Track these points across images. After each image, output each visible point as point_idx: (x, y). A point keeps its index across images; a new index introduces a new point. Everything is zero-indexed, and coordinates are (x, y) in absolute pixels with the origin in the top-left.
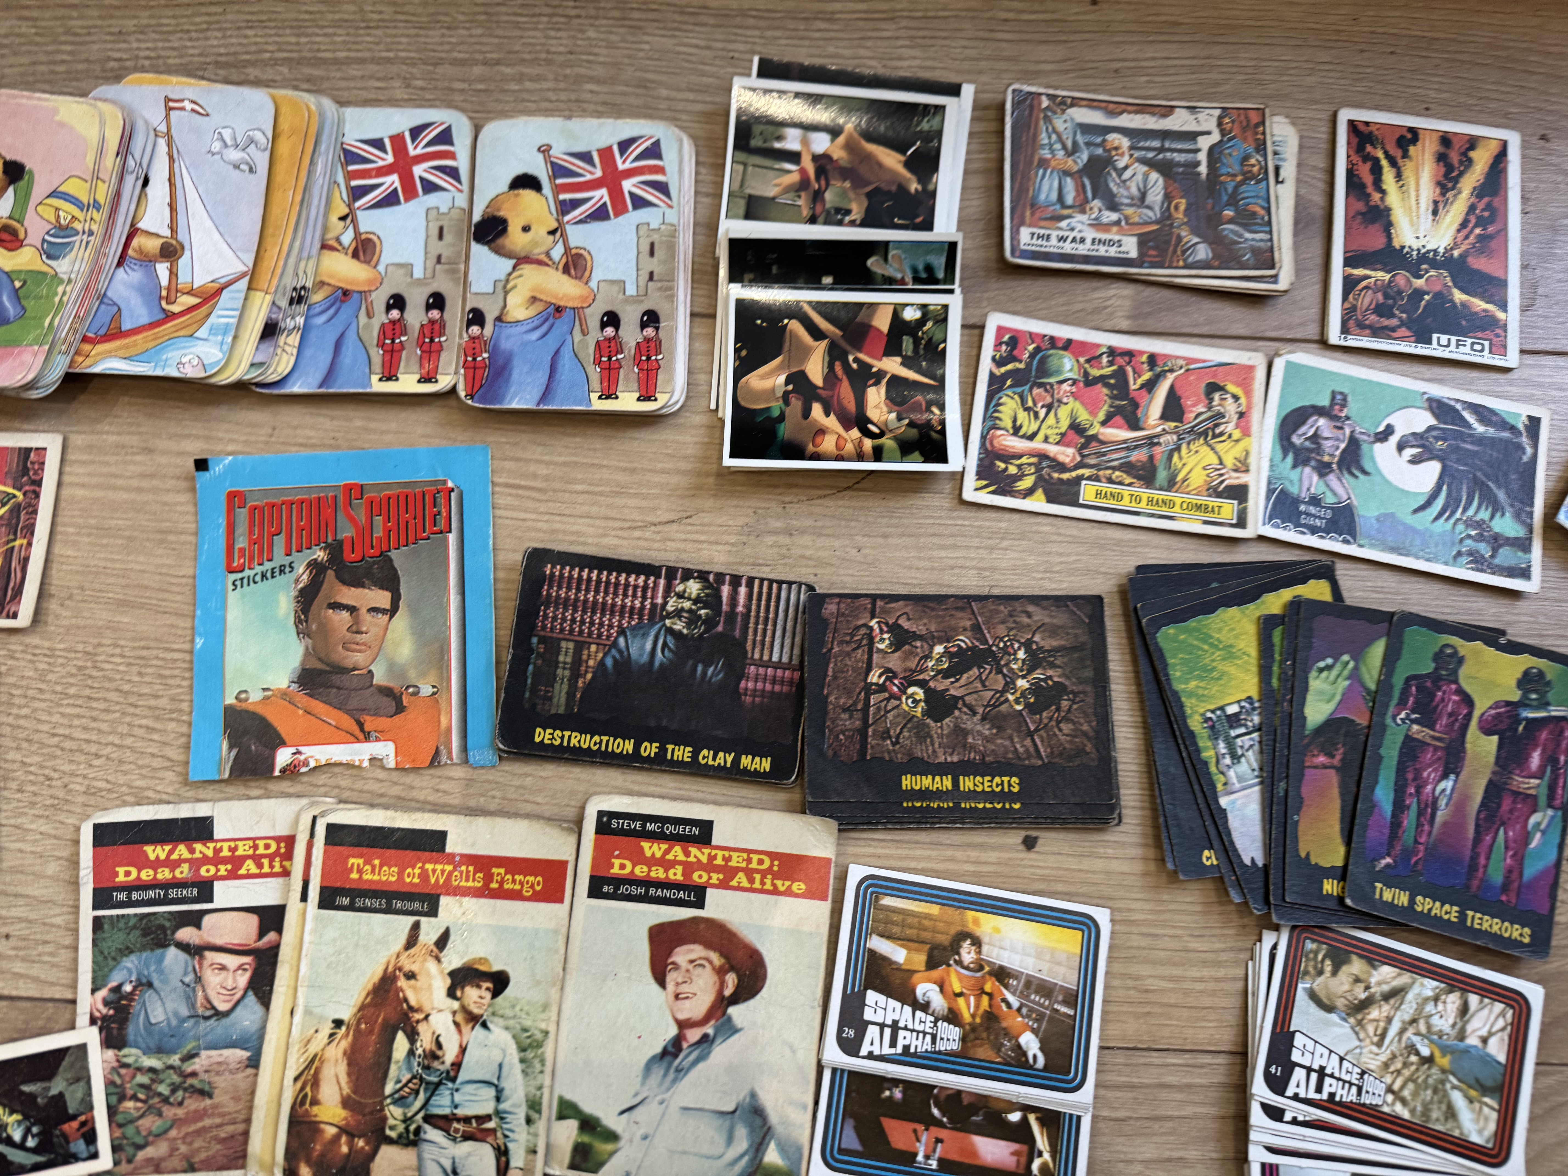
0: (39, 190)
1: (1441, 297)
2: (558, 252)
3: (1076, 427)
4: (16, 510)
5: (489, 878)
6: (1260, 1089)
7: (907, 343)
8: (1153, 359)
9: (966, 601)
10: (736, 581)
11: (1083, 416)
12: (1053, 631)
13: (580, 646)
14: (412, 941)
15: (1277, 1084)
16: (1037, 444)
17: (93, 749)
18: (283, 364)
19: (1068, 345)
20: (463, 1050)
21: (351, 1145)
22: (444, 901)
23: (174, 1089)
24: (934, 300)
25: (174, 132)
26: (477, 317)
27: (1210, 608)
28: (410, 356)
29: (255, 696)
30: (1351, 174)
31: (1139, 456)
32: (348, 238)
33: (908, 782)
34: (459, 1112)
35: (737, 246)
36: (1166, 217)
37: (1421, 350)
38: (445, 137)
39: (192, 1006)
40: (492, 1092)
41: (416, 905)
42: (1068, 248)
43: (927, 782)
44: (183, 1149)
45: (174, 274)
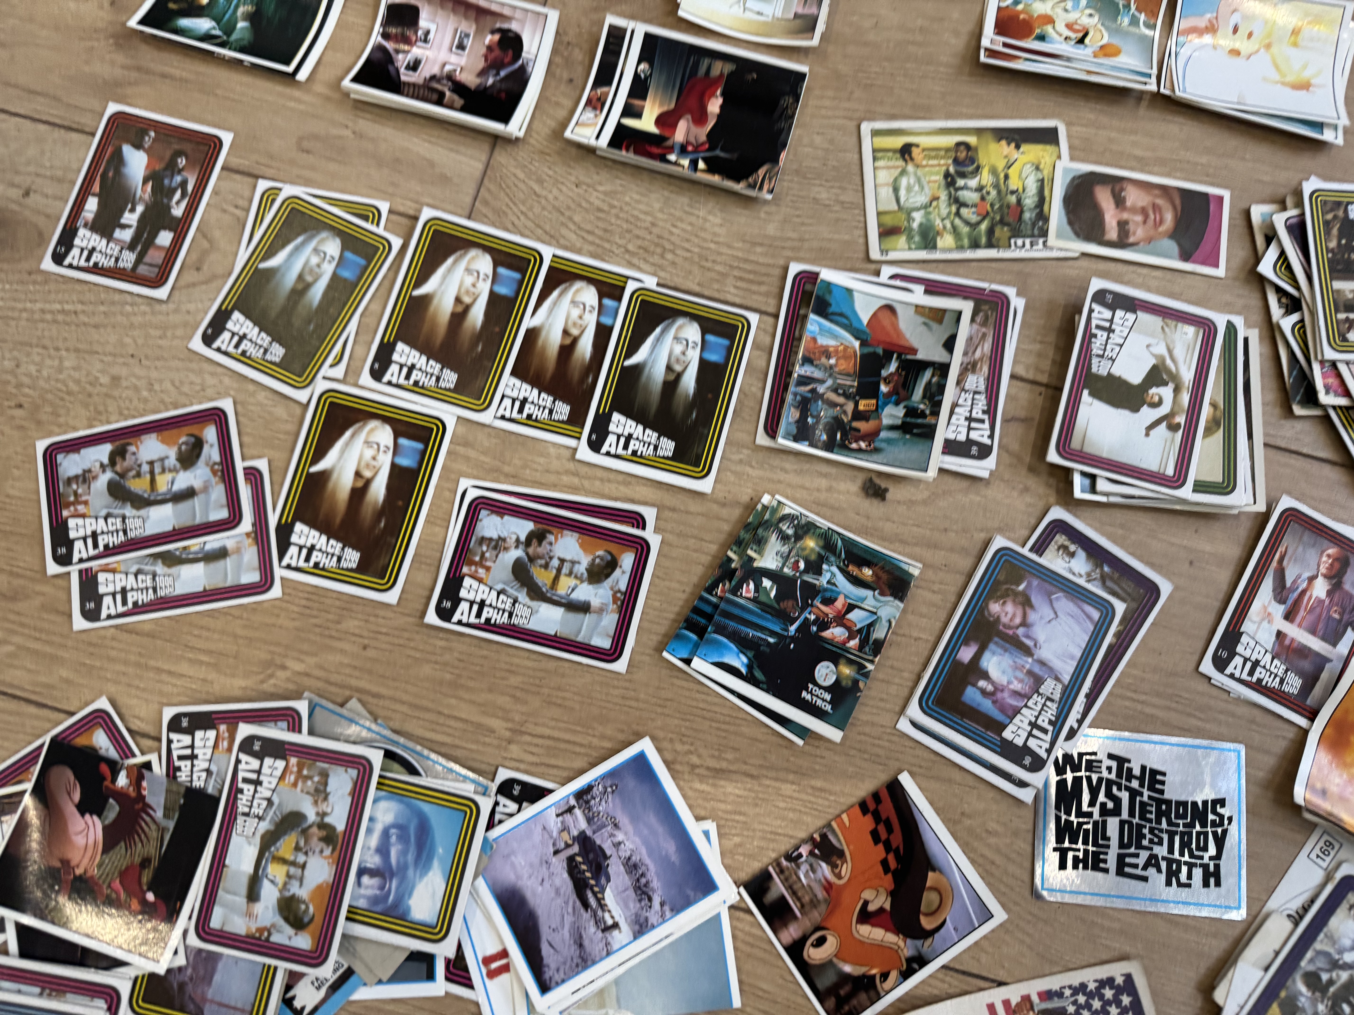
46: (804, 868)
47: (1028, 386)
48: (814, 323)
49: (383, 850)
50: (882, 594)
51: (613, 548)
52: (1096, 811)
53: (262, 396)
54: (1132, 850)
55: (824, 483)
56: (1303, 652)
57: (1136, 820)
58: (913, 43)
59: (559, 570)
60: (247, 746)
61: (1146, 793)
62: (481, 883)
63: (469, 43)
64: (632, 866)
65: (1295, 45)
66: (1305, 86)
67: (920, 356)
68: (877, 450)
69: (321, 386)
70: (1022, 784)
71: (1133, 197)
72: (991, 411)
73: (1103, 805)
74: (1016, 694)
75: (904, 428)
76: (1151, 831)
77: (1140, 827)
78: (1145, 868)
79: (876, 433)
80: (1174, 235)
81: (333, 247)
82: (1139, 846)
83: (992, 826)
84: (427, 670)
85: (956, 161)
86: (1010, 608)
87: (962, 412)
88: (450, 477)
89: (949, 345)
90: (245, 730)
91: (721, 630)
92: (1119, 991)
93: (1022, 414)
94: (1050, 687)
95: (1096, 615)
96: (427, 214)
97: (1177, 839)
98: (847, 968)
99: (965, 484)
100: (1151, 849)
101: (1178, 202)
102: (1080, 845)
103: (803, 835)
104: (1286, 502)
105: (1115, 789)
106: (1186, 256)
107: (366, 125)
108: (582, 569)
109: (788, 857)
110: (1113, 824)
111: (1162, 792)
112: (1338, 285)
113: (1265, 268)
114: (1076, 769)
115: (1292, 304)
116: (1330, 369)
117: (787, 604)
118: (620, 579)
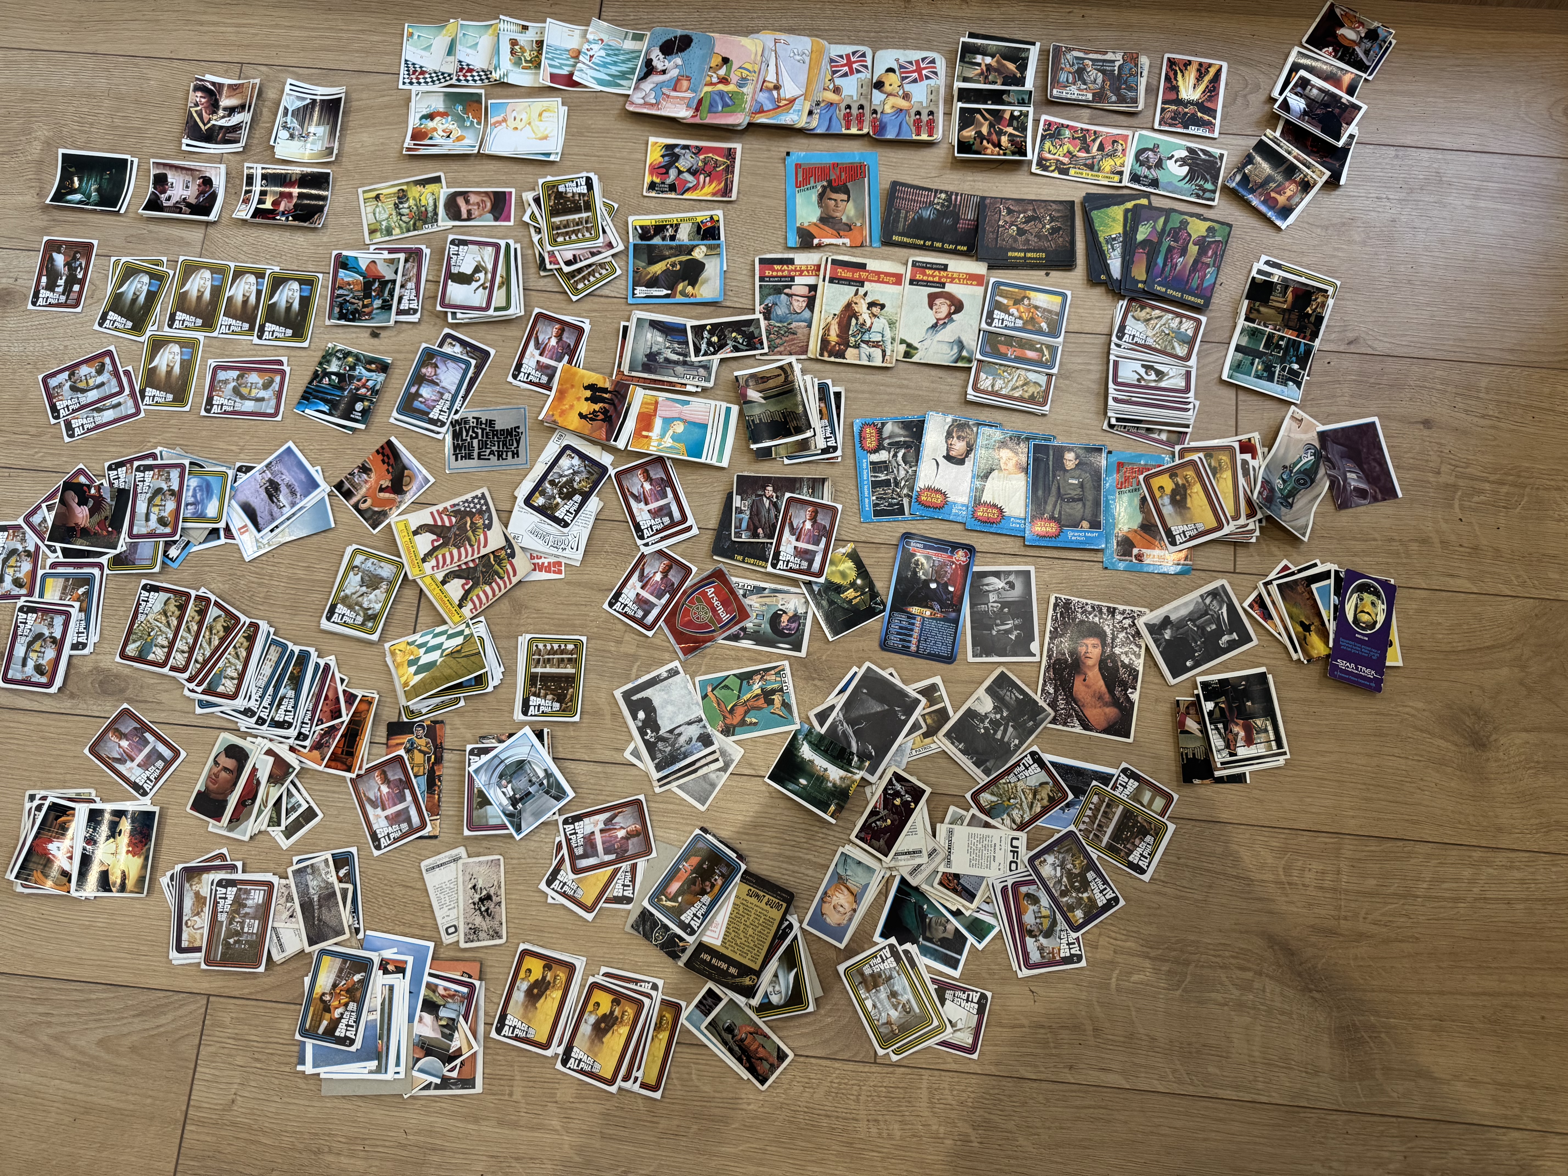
0: (734, 67)
1: (1194, 115)
2: (901, 93)
3: (1069, 152)
4: (728, 166)
5: (879, 277)
6: (1114, 338)
7: (1015, 123)
8: (1095, 132)
9: (1031, 202)
10: (957, 194)
11: (1072, 149)
12: (1058, 211)
13: (907, 212)
14: (856, 294)
15: (1120, 338)
16: (1056, 157)
17: (755, 238)
18: (814, 124)
19: (1067, 126)
20: (872, 323)
21: (839, 347)
22: (866, 283)
24: (1024, 109)
26: (875, 112)
27: (1108, 206)
28: (854, 123)
29: (806, 224)
30: (1166, 75)
31: (1089, 162)
32: (831, 87)
33: (1010, 254)
34: (871, 340)
35: (961, 90)
36: (1103, 87)
37: (1185, 131)
38: (863, 55)
39: (790, 310)
40: (881, 335)
41: (858, 284)
42: (1069, 96)
43: (1016, 254)
44: (787, 348)
45: (779, 94)
46: (357, 477)
47: (434, 284)
48: (343, 273)
49: (194, 496)
50: (379, 373)
52: (468, 438)
53: (125, 342)
54: (484, 450)
55: (353, 334)
56: (548, 367)
57: (484, 439)
58: (379, 151)
60: (138, 469)
61: (488, 429)
63: (190, 185)
65: (541, 120)
66: (545, 137)
67: (386, 279)
68: (373, 318)
69: (148, 334)
70: (438, 433)
71: (473, 199)
72: (417, 296)
73: (471, 435)
74: (434, 401)
75: (382, 307)
76: (491, 442)
77: (486, 441)
78: (489, 455)
79: (372, 311)
80: (491, 212)
81: (146, 279)
82: (486, 448)
83: (428, 450)
84: (204, 433)
85: (399, 198)
86: (430, 369)
87: (405, 298)
88: (204, 360)
89: (396, 273)
90: (136, 464)
91: (316, 397)
92: (480, 499)
95: (464, 366)
96: (181, 258)
97: (501, 443)
99: (410, 326)
100: (490, 448)
101: (493, 197)
102: (463, 451)
103: (356, 466)
104: (537, 310)
105: (475, 429)
106: (496, 219)
107: (153, 227)
108: (260, 385)
109: (351, 474)
110: (475, 442)
111: (494, 427)
112: (553, 220)
113: (526, 218)
114: (460, 424)
115: (538, 231)
116: (552, 254)
117: (343, 384)
118: (276, 386)
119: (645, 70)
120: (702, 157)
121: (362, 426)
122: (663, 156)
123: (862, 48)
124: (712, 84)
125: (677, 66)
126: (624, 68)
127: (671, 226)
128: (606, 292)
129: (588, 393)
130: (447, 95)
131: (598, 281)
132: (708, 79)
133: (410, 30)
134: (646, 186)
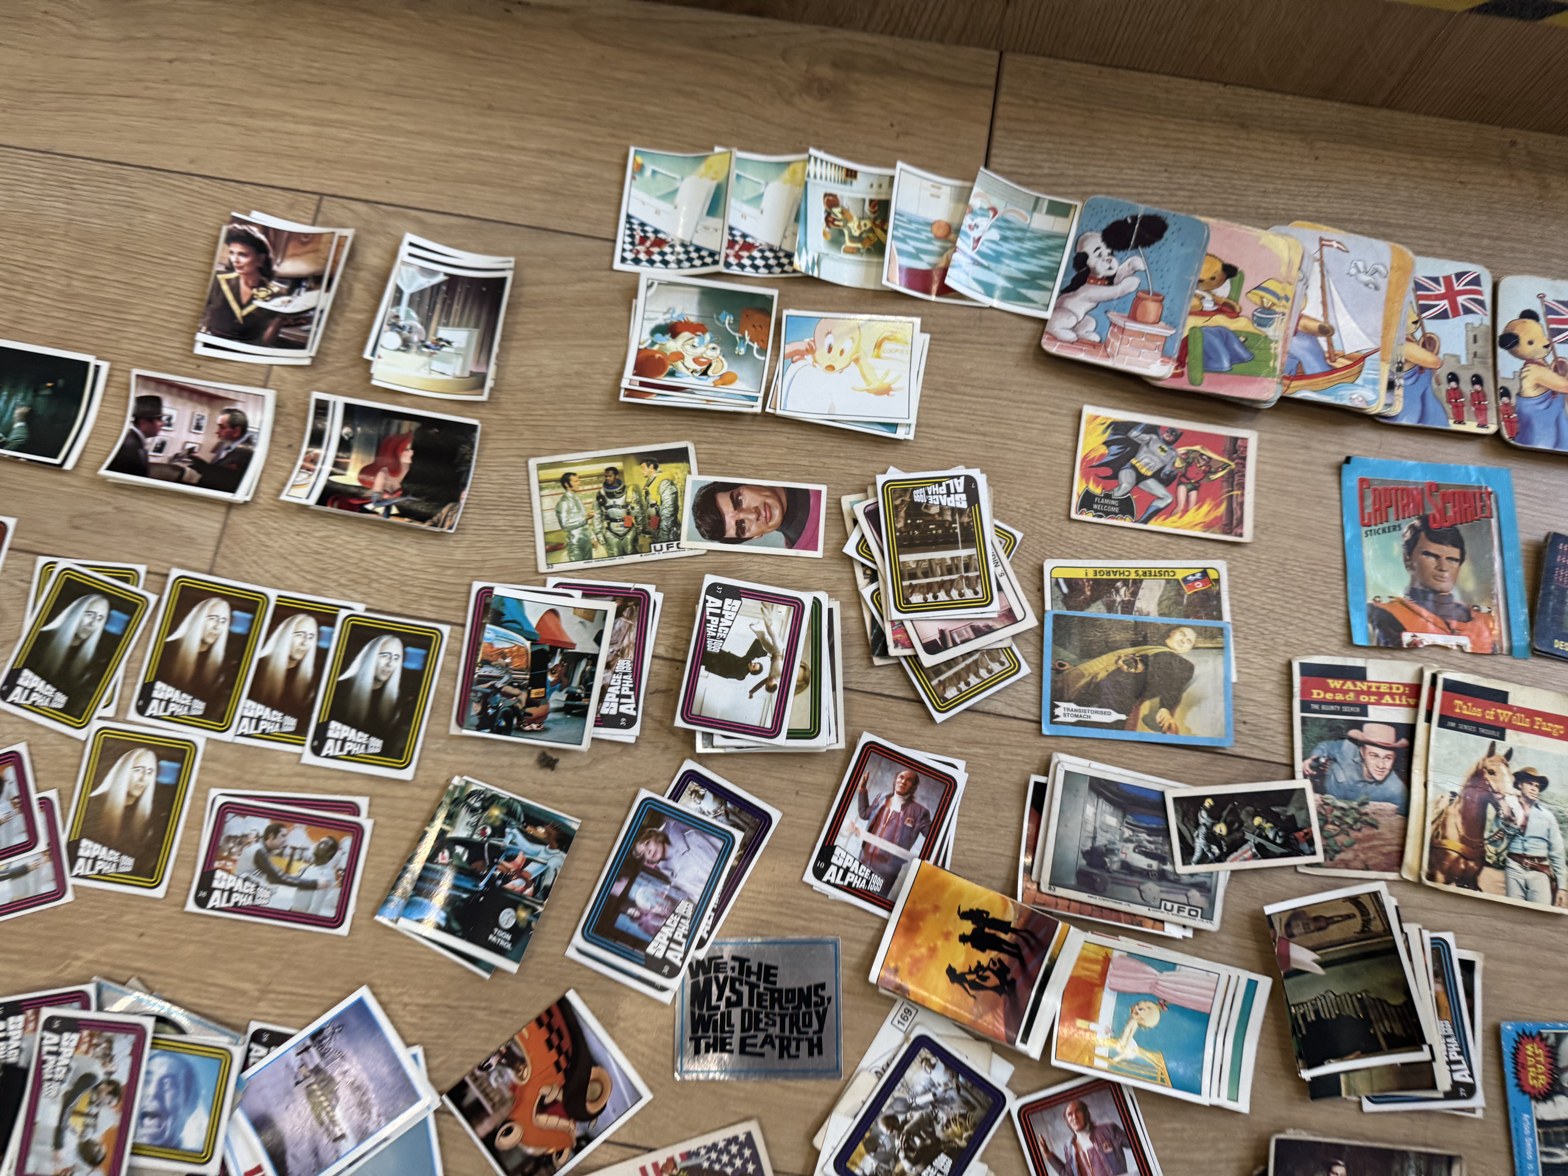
0: (1248, 285)
2: (1550, 359)
4: (1231, 474)
5: (1533, 722)
14: (1491, 752)
17: (1287, 619)
18: (1398, 407)
20: (1527, 818)
21: (1466, 864)
22: (1509, 732)
23: (1356, 821)
25: (1325, 259)
26: (1506, 392)
29: (1385, 600)
32: (1418, 335)
34: (1528, 853)
38: (1476, 281)
39: (1361, 775)
40: (1545, 844)
41: (1493, 733)
44: (1362, 856)
45: (1330, 344)
46: (494, 1075)
47: (668, 663)
48: (491, 632)
49: (159, 1096)
50: (552, 848)
51: (334, 833)
52: (723, 1004)
53: (50, 738)
54: (752, 1032)
55: (506, 760)
56: (883, 856)
57: (755, 1008)
58: (570, 386)
59: (292, 856)
60: (48, 1025)
61: (762, 985)
62: (239, 1115)
63: (204, 423)
64: (356, 1088)
65: (878, 357)
66: (886, 391)
67: (577, 650)
68: (545, 730)
69: (96, 725)
70: (663, 989)
71: (749, 499)
72: (636, 688)
73: (728, 999)
74: (658, 916)
75: (566, 710)
76: (767, 1016)
77: (757, 1014)
78: (762, 1046)
79: (545, 716)
80: (781, 527)
81: (101, 608)
82: (757, 1029)
83: (642, 1025)
84: (191, 949)
85: (606, 485)
86: (652, 846)
87: (613, 691)
88: (202, 789)
89: (598, 640)
90: (46, 1012)
92: (742, 1146)
93: (663, 686)
94: (685, 908)
95: (719, 844)
96: (175, 573)
97: (787, 1020)
98: (530, 1151)
100: (766, 1030)
101: (784, 499)
102: (711, 1033)
103: (493, 1048)
104: (867, 738)
105: (737, 985)
106: (790, 544)
108: (309, 854)
109: (481, 1068)
110: (736, 1013)
111: (775, 983)
112: (903, 558)
113: (850, 549)
114: (707, 971)
115: (873, 576)
116: (899, 626)
117: (477, 865)
118: (341, 859)
119: (1074, 273)
120: (1182, 450)
121: (511, 967)
122: (1107, 444)
123: (1475, 269)
124: (1202, 313)
125: (1135, 272)
126: (1033, 265)
127: (1125, 582)
128: (998, 706)
129: (968, 927)
130: (706, 292)
131: (985, 686)
132: (1195, 302)
133: (639, 160)
134: (1075, 500)
